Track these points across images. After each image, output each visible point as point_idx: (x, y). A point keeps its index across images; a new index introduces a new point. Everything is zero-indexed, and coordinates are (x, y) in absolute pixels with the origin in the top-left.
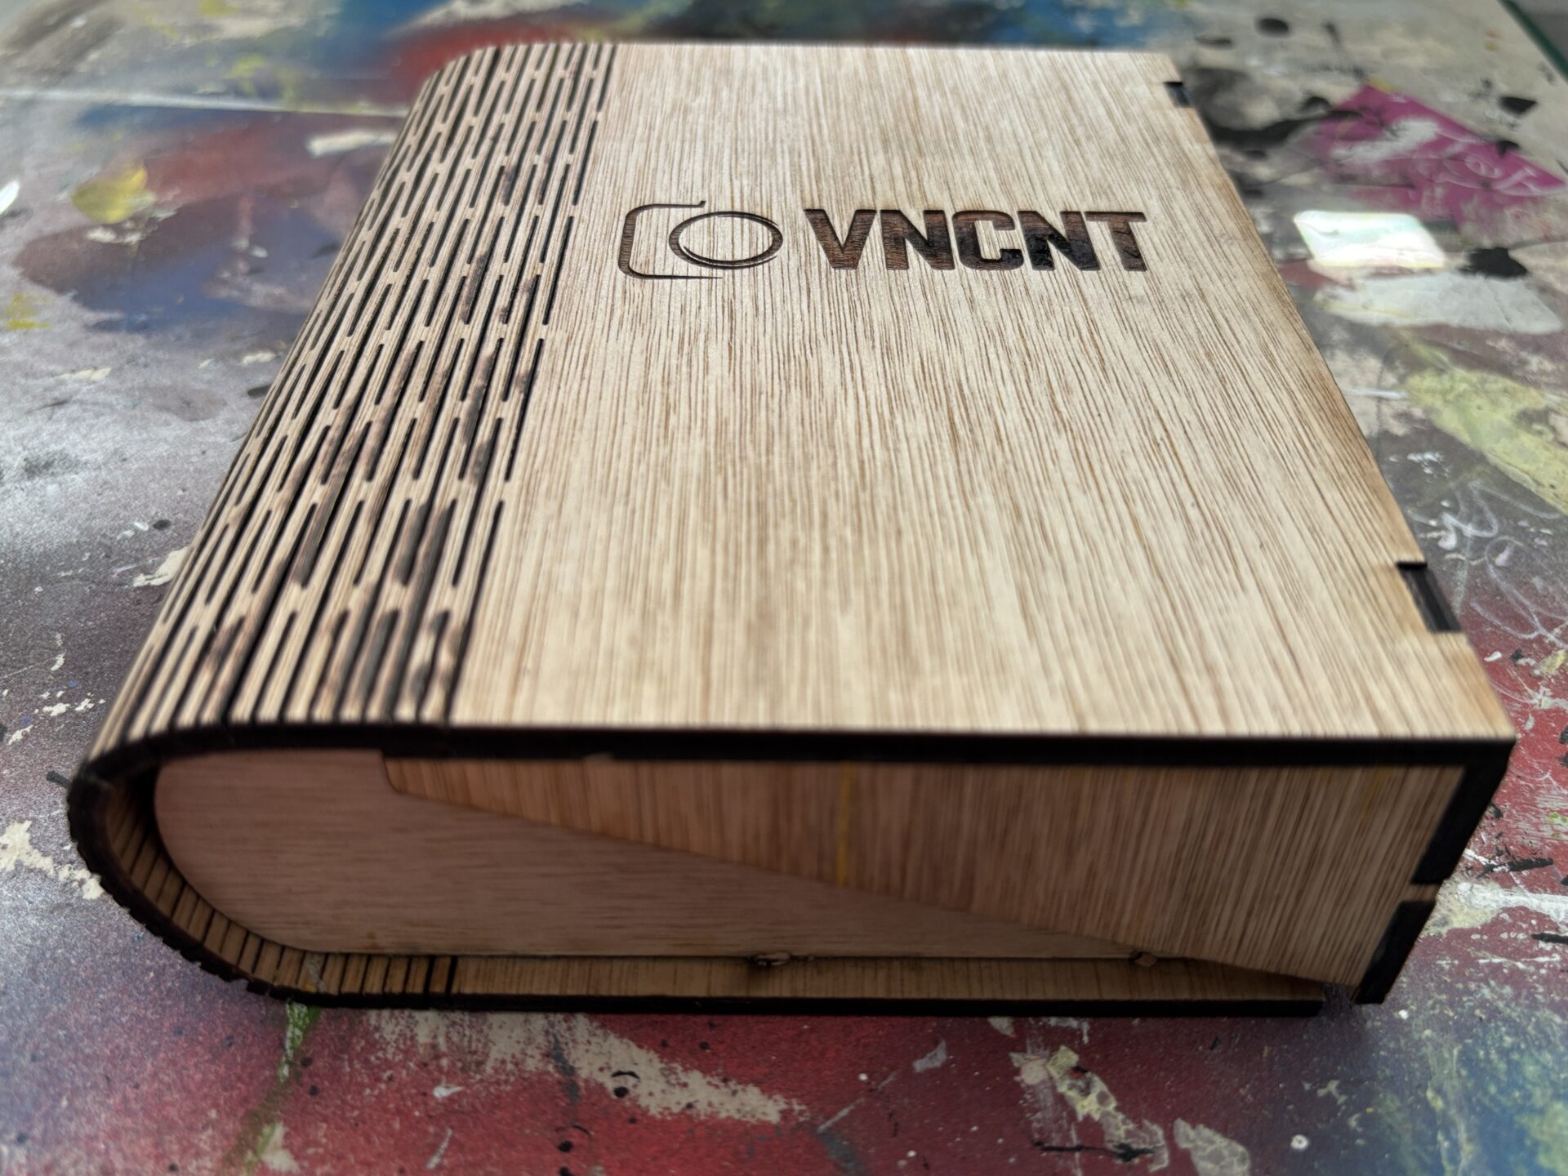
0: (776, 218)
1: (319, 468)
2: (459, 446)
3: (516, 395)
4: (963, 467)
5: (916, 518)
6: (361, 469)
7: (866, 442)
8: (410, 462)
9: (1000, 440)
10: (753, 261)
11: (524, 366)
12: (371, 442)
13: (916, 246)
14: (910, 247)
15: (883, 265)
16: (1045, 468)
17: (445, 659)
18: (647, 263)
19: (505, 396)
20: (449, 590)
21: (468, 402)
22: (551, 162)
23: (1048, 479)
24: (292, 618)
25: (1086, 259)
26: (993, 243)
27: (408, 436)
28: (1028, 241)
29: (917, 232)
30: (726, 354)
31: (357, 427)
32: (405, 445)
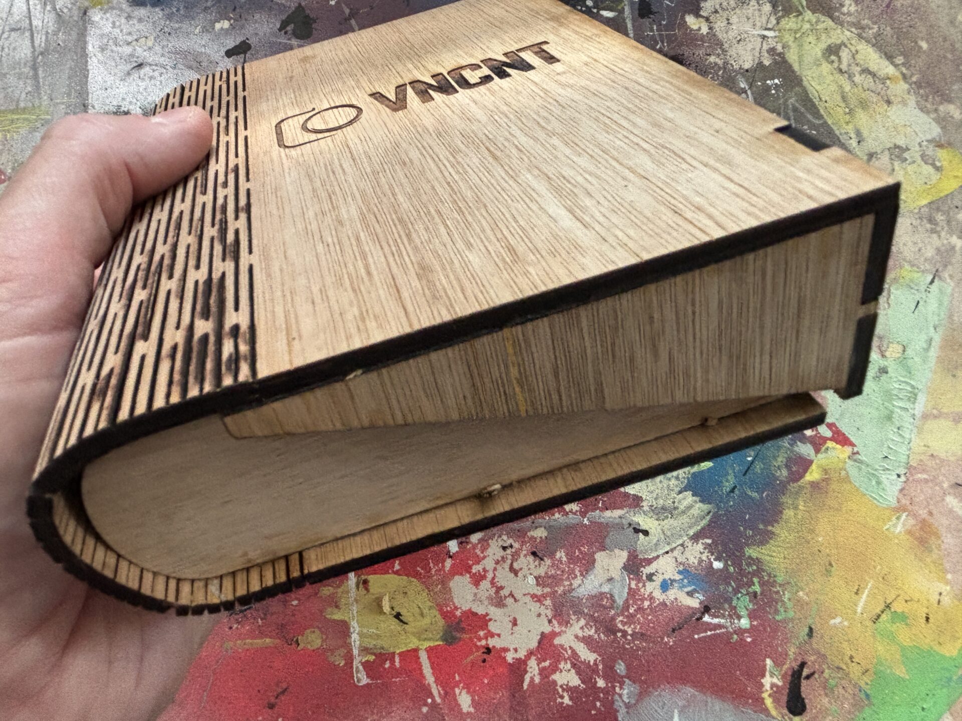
0: (355, 103)
1: (140, 284)
2: (218, 248)
3: (243, 216)
4: (507, 168)
5: (492, 197)
6: (164, 276)
7: (446, 174)
8: (192, 262)
9: (521, 151)
10: (351, 123)
11: (243, 202)
12: (167, 262)
13: (434, 90)
14: (431, 92)
15: (421, 103)
16: (552, 154)
17: (244, 348)
18: (294, 140)
19: (237, 218)
20: (234, 314)
21: (217, 227)
22: (227, 117)
23: (556, 157)
24: (143, 358)
25: (526, 67)
26: (472, 76)
27: (188, 252)
28: (491, 70)
29: (432, 85)
30: (352, 163)
31: (157, 258)
32: (187, 257)
